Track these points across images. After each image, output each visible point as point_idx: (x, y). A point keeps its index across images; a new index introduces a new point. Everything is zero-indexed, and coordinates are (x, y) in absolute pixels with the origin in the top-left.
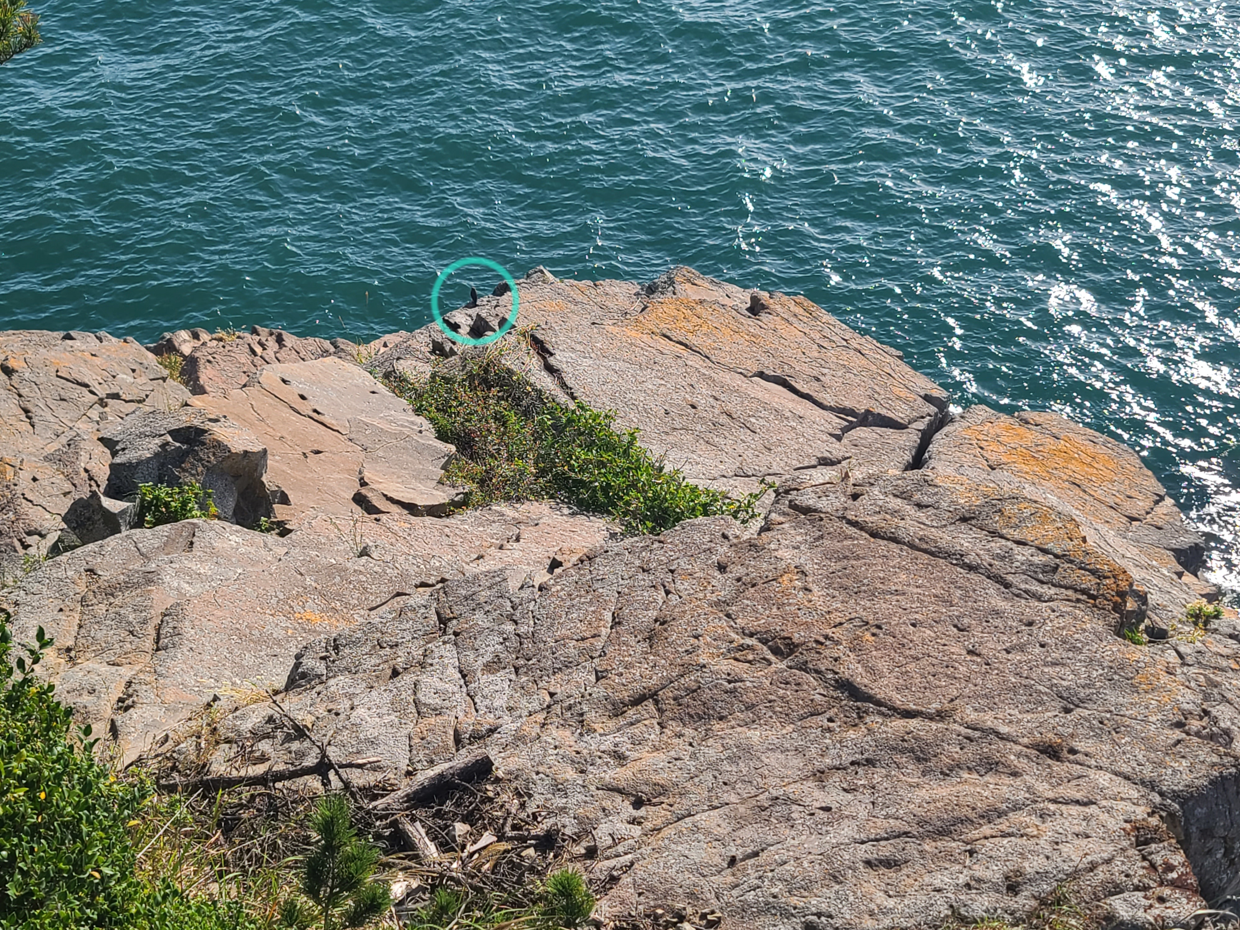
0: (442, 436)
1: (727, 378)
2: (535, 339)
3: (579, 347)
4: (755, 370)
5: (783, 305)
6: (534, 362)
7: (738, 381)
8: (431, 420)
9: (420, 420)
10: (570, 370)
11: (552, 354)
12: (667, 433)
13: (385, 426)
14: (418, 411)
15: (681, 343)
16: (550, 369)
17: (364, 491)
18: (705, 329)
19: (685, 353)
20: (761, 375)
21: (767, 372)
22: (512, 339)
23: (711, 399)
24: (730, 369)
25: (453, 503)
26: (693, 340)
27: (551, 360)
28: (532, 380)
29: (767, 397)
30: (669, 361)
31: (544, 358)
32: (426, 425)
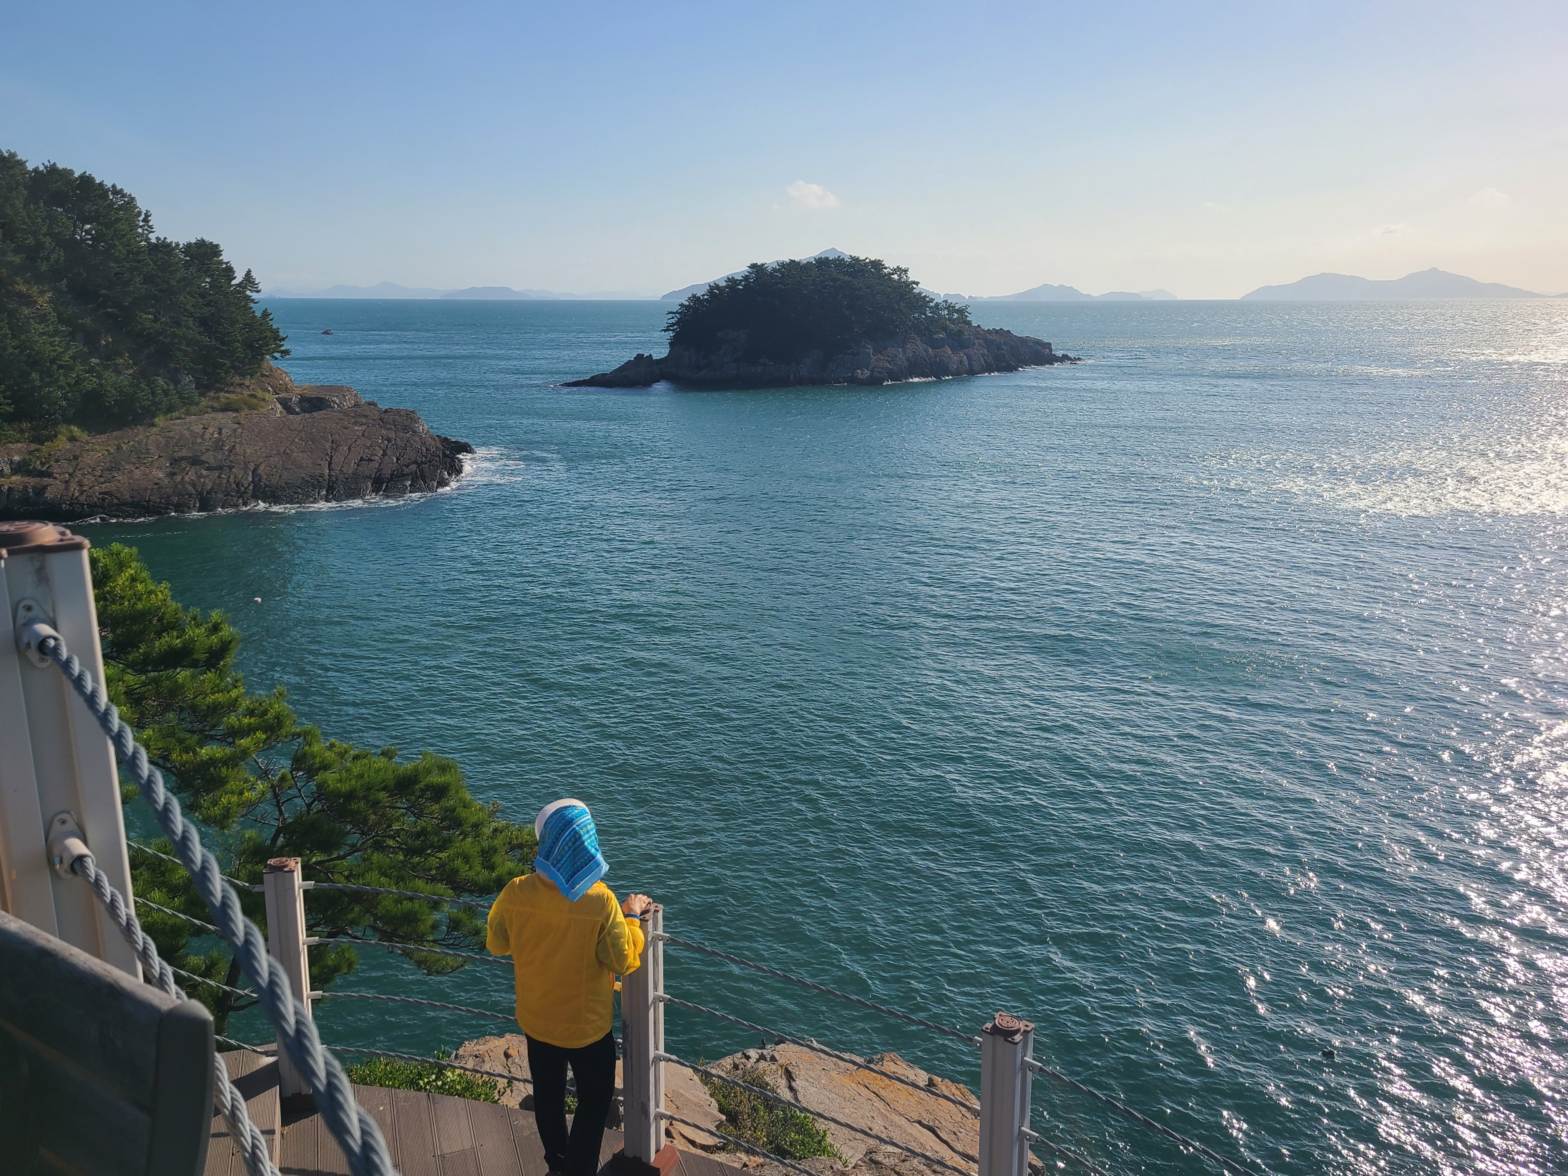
0: (721, 1111)
1: (896, 1118)
2: (786, 1069)
3: (811, 1080)
4: (916, 1118)
5: (947, 1087)
6: (783, 1082)
7: (903, 1122)
8: (718, 1101)
9: (713, 1100)
10: (802, 1091)
11: (794, 1080)
12: (850, 1140)
13: (691, 1098)
14: (711, 1095)
15: (874, 1093)
16: (791, 1088)
17: (670, 1128)
18: (891, 1088)
19: (875, 1099)
20: (920, 1123)
21: (923, 1121)
22: (774, 1067)
23: (883, 1128)
24: (900, 1114)
25: (715, 1146)
26: (883, 1093)
27: (793, 1084)
28: (779, 1091)
29: (918, 1135)
30: (862, 1100)
31: (790, 1082)
32: (715, 1104)
